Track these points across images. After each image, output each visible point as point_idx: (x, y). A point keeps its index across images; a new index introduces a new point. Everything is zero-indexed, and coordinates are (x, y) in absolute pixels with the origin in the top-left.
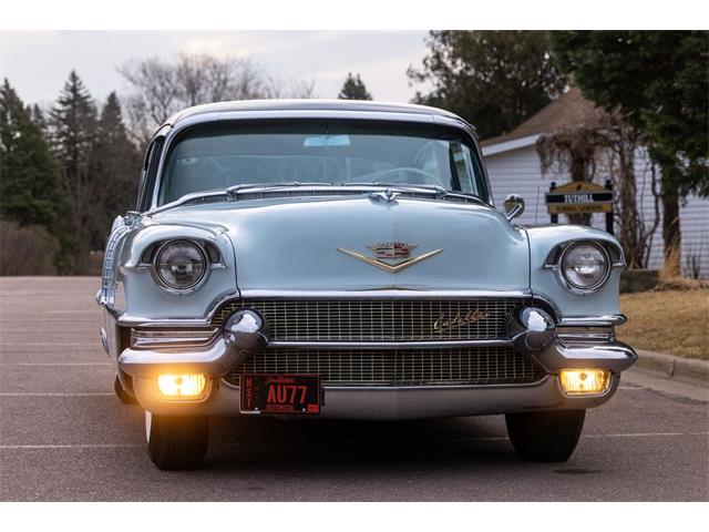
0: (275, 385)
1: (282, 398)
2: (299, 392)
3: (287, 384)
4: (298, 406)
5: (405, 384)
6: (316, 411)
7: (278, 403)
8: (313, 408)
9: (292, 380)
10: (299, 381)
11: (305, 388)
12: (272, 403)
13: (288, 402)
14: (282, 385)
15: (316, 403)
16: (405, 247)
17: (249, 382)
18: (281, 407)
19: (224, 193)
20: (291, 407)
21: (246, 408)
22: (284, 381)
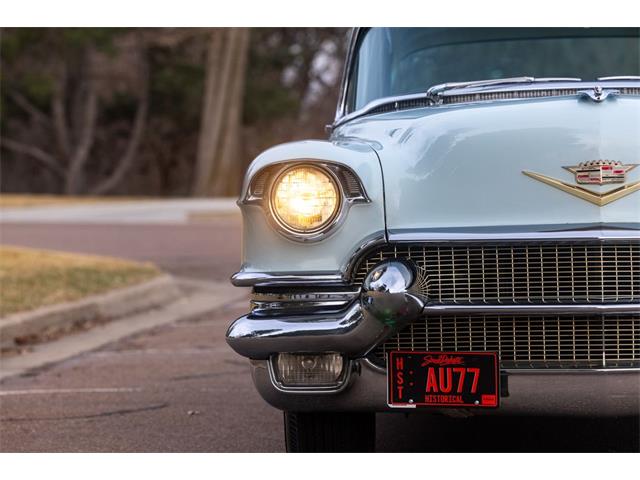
0: (436, 367)
1: (446, 386)
2: (469, 377)
3: (451, 366)
4: (468, 397)
5: (622, 365)
6: (494, 403)
7: (440, 393)
8: (490, 400)
9: (458, 360)
10: (469, 361)
11: (477, 372)
12: (432, 392)
13: (453, 392)
14: (445, 367)
15: (493, 393)
16: (618, 167)
17: (400, 363)
18: (445, 398)
19: (424, 95)
20: (459, 399)
21: (396, 401)
22: (448, 361)
